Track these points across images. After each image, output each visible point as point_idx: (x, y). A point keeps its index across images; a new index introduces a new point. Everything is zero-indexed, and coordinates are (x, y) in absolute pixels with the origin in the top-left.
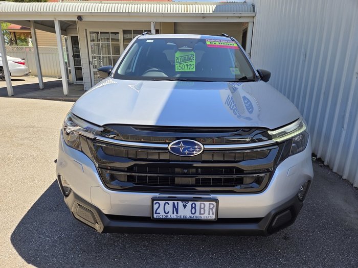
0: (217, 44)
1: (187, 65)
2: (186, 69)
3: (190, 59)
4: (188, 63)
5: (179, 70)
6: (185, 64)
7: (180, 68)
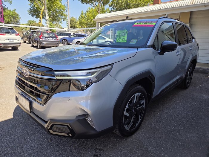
0: (141, 24)
1: (123, 39)
2: (121, 41)
3: (124, 34)
4: (123, 37)
5: (118, 42)
6: (122, 38)
7: (119, 40)
